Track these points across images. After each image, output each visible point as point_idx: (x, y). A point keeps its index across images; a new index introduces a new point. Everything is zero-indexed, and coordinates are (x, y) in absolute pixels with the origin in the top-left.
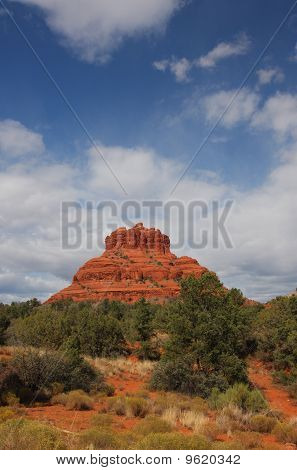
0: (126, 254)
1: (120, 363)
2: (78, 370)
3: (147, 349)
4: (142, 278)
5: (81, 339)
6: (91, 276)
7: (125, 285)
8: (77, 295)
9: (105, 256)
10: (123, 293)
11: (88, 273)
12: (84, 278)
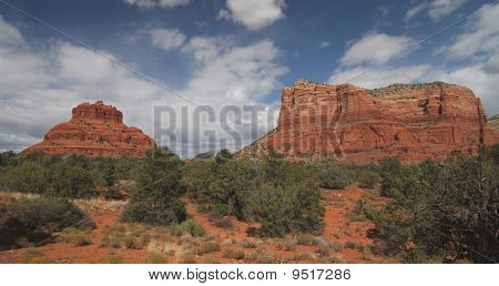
0: (89, 121)
1: (94, 202)
2: (69, 212)
3: (113, 192)
4: (101, 140)
5: (61, 185)
6: (60, 136)
7: (87, 144)
8: (48, 149)
9: (72, 122)
10: (87, 149)
11: (58, 133)
12: (54, 137)
